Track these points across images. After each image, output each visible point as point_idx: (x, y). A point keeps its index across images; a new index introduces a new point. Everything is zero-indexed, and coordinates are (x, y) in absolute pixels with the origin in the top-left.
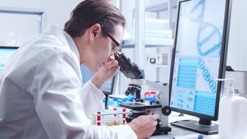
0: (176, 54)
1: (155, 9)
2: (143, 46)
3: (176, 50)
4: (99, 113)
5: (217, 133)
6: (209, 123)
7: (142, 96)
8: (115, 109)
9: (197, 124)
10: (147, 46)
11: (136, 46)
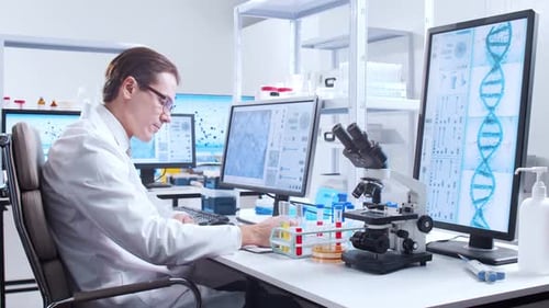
0: (426, 125)
1: (330, 45)
2: (364, 110)
3: (427, 117)
4: (299, 230)
5: (515, 261)
6: (490, 246)
7: (384, 199)
8: (320, 224)
9: (467, 246)
10: (369, 110)
11: (350, 110)
